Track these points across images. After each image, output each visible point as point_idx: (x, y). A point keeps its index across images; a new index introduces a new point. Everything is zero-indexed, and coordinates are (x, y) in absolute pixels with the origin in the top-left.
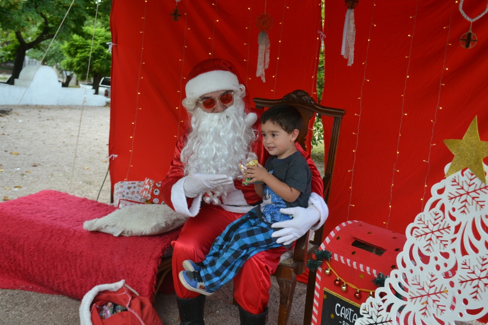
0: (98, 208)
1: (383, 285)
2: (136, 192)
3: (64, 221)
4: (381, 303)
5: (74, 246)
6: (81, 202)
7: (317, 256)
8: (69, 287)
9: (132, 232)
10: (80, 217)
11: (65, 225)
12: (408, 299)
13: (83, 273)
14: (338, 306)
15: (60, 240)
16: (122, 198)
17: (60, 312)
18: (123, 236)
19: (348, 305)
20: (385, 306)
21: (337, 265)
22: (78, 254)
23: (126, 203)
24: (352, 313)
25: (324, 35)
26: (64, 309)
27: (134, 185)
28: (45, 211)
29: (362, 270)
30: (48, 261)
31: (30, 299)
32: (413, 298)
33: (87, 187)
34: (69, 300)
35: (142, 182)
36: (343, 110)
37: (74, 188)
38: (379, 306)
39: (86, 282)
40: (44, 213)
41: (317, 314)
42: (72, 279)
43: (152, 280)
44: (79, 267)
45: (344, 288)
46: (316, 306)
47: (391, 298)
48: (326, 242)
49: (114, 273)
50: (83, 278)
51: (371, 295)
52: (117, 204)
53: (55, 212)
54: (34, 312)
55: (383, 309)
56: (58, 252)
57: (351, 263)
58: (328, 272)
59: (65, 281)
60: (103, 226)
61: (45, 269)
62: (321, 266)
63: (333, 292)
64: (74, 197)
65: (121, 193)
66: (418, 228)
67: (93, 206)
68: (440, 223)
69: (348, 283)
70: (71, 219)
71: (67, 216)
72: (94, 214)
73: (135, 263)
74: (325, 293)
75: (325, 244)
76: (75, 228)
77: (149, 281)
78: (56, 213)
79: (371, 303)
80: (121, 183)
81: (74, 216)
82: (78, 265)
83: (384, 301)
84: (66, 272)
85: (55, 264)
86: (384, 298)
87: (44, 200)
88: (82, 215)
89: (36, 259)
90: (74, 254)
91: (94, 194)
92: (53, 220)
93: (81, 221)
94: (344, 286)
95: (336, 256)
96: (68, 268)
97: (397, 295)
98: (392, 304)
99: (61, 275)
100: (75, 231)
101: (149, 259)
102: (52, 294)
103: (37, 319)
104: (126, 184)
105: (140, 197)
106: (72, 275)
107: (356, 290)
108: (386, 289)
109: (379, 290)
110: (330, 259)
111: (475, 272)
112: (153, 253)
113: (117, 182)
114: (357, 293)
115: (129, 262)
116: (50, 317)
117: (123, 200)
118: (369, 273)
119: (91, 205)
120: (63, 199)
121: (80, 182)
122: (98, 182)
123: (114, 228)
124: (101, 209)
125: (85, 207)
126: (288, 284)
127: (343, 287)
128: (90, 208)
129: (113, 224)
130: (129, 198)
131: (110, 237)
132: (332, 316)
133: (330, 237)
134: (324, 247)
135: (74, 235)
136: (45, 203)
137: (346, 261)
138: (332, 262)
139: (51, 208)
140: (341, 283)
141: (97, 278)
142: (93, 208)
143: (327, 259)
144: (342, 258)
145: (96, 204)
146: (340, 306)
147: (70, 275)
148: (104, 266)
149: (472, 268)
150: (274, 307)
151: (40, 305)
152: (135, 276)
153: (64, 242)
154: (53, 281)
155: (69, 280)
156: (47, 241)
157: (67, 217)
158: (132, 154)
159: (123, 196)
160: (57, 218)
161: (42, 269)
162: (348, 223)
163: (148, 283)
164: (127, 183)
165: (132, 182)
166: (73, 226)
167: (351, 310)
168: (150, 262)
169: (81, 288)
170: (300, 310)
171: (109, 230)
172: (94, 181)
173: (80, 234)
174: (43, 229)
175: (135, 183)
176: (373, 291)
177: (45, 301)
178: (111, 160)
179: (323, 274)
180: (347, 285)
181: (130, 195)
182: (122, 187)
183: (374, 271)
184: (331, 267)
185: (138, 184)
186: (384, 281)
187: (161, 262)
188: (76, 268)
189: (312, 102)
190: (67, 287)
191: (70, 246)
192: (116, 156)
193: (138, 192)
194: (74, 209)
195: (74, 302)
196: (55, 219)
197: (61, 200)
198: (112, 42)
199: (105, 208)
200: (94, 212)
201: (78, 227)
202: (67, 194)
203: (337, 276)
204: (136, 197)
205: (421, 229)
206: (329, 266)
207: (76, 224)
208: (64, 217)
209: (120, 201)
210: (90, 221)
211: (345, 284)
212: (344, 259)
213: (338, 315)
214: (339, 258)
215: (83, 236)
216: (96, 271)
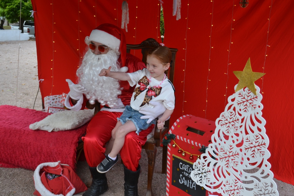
0: (36, 114)
1: (204, 152)
2: (58, 102)
3: (16, 125)
4: (204, 162)
5: (25, 139)
7: (168, 137)
8: (25, 163)
9: (59, 129)
10: (26, 121)
11: (18, 127)
12: (219, 159)
13: (32, 155)
14: (181, 164)
15: (16, 137)
16: (50, 106)
17: (21, 179)
18: (54, 131)
19: (186, 163)
20: (206, 163)
21: (179, 142)
22: (28, 144)
23: (53, 110)
24: (189, 168)
25: (162, 2)
26: (23, 176)
27: (56, 97)
28: (4, 119)
29: (193, 144)
30: (10, 149)
31: (1, 172)
32: (221, 159)
33: (26, 97)
34: (25, 170)
35: (61, 95)
36: (176, 49)
37: (18, 98)
38: (203, 164)
39: (34, 160)
40: (4, 121)
41: (170, 169)
42: (26, 159)
43: (74, 155)
44: (30, 151)
45: (184, 154)
46: (169, 165)
47: (209, 159)
49: (51, 154)
50: (33, 157)
51: (198, 158)
52: (47, 110)
53: (10, 119)
54: (5, 180)
55: (205, 165)
56: (15, 144)
57: (187, 140)
58: (174, 146)
59: (21, 160)
60: (41, 127)
61: (8, 154)
62: (170, 143)
63: (178, 157)
64: (20, 108)
65: (49, 103)
66: (222, 121)
67: (33, 113)
68: (233, 117)
69: (186, 152)
70: (21, 123)
71: (18, 121)
72: (34, 118)
73: (63, 147)
74: (173, 157)
75: (172, 130)
77: (72, 157)
79: (199, 162)
80: (48, 97)
81: (23, 121)
82: (28, 150)
83: (206, 161)
84: (22, 155)
85: (15, 151)
86: (206, 159)
87: (2, 112)
88: (27, 120)
89: (2, 149)
90: (26, 144)
91: (31, 101)
92: (10, 124)
93: (27, 124)
95: (178, 137)
96: (23, 152)
97: (212, 157)
98: (210, 162)
99: (19, 157)
100: (25, 130)
101: (71, 144)
102: (14, 168)
103: (8, 184)
104: (51, 97)
105: (60, 104)
106: (26, 157)
107: (190, 155)
108: (206, 154)
109: (203, 155)
110: (175, 138)
111: (253, 143)
112: (73, 140)
113: (46, 96)
114: (191, 157)
115: (59, 147)
116: (15, 182)
117: (51, 107)
118: (197, 146)
119: (32, 113)
120: (14, 110)
121: (21, 94)
122: (32, 93)
123: (48, 127)
124: (38, 115)
125: (28, 114)
126: (152, 153)
128: (32, 115)
129: (47, 125)
130: (54, 105)
131: (46, 133)
132: (178, 170)
133: (174, 126)
134: (171, 132)
135: (24, 133)
136: (3, 114)
137: (184, 140)
138: (176, 140)
139: (8, 117)
140: (182, 152)
141: (41, 157)
142: (33, 115)
143: (173, 139)
144: (181, 138)
145: (35, 112)
146: (182, 164)
147: (24, 156)
148: (45, 150)
149: (251, 141)
150: (145, 162)
151: (8, 175)
153: (19, 138)
154: (15, 161)
155: (24, 160)
156: (8, 138)
157: (18, 122)
158: (53, 79)
159: (50, 104)
160: (12, 123)
161: (7, 154)
162: (183, 117)
164: (51, 96)
165: (55, 96)
166: (23, 128)
167: (188, 166)
168: (72, 146)
169: (32, 163)
170: (159, 163)
171: (45, 129)
172: (30, 93)
173: (28, 132)
174: (5, 131)
175: (56, 96)
176: (200, 155)
177: (11, 173)
178: (40, 82)
179: (172, 147)
180: (185, 153)
181: (54, 104)
182: (49, 99)
183: (200, 145)
184: (176, 143)
185: (59, 96)
186: (205, 150)
187: (78, 145)
188: (27, 152)
190: (23, 164)
191: (22, 140)
192: (43, 80)
193: (59, 102)
194: (21, 116)
195: (28, 171)
196: (11, 124)
197: (13, 111)
198: (33, 10)
199: (40, 114)
200: (34, 117)
201: (26, 128)
202: (16, 107)
203: (179, 148)
204: (58, 104)
205: (223, 121)
206: (175, 143)
207: (25, 126)
208: (16, 122)
209: (49, 108)
210: (33, 124)
211: (184, 152)
212: (182, 138)
213: (181, 169)
214: (180, 138)
215: (30, 133)
216: (40, 153)
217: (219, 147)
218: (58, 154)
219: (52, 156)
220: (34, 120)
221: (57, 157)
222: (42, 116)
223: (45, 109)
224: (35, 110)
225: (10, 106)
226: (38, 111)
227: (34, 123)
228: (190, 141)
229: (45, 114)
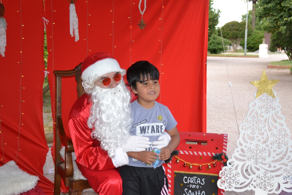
4: (231, 167)
12: (247, 160)
14: (185, 178)
19: (192, 176)
21: (184, 156)
29: (201, 155)
41: (171, 187)
55: (233, 170)
57: (193, 153)
58: (178, 161)
68: (256, 120)
74: (175, 173)
79: (225, 169)
86: (233, 164)
95: (181, 152)
98: (238, 165)
107: (199, 165)
109: (229, 161)
132: (182, 185)
137: (189, 153)
138: (180, 155)
144: (186, 152)
149: (275, 136)
167: (195, 177)
179: (173, 164)
183: (209, 153)
203: (185, 162)
205: (247, 125)
206: (179, 158)
211: (191, 165)
213: (186, 183)
217: (245, 149)
228: (197, 153)
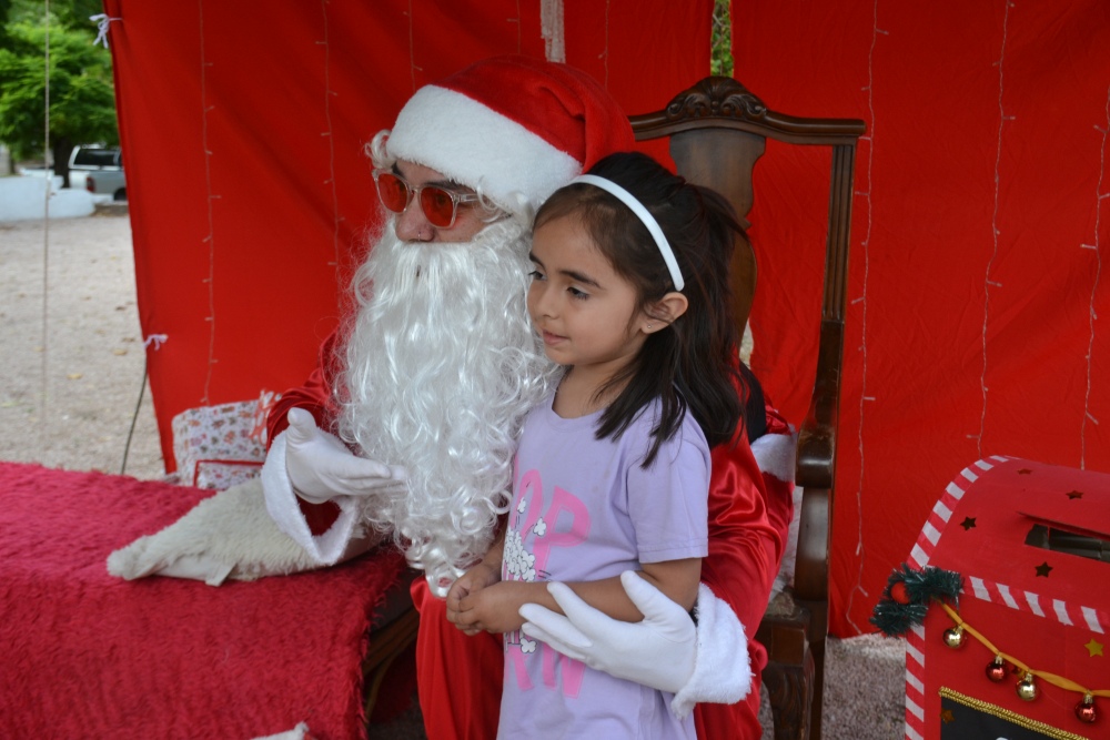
0: (139, 497)
2: (238, 434)
3: (41, 555)
5: (87, 630)
6: (84, 486)
9: (262, 566)
10: (90, 535)
11: (49, 569)
13: (127, 711)
15: (41, 619)
16: (202, 456)
18: (235, 581)
21: (989, 615)
22: (103, 656)
23: (219, 472)
27: (230, 414)
30: (8, 688)
33: (87, 427)
35: (253, 405)
36: (855, 122)
37: (51, 436)
42: (93, 734)
43: (353, 705)
44: (112, 693)
45: (1029, 689)
48: (926, 541)
49: (224, 700)
50: (130, 725)
52: (192, 475)
53: (9, 529)
56: (37, 658)
57: (1046, 606)
58: (955, 638)
60: (171, 559)
62: (921, 621)
63: (979, 703)
64: (59, 474)
65: (195, 442)
67: (124, 494)
69: (1041, 674)
70: (63, 544)
71: (49, 537)
72: (131, 517)
74: (947, 703)
75: (926, 546)
76: (82, 574)
77: (343, 713)
78: (13, 534)
80: (193, 413)
81: (73, 535)
82: (106, 687)
84: (71, 715)
85: (34, 694)
88: (96, 528)
90: (90, 655)
91: (109, 445)
92: (8, 556)
93: (96, 548)
94: (1028, 684)
96: (76, 700)
99: (57, 724)
100: (83, 584)
101: (328, 644)
104: (207, 413)
105: (251, 447)
107: (1081, 694)
110: (960, 595)
112: (338, 625)
113: (180, 410)
114: (1088, 707)
115: (269, 662)
117: (207, 461)
119: (116, 493)
120: (30, 482)
121: (66, 417)
122: (113, 410)
123: (205, 559)
124: (147, 499)
125: (101, 500)
127: (1026, 688)
128: (116, 501)
129: (200, 548)
130: (220, 452)
131: (198, 589)
133: (938, 523)
134: (927, 559)
135: (81, 596)
137: (1021, 601)
140: (1013, 675)
141: (173, 721)
142: (124, 501)
143: (947, 597)
144: (1004, 590)
145: (130, 486)
147: (85, 721)
148: (192, 683)
152: (293, 701)
153: (55, 624)
157: (49, 541)
158: (213, 328)
159: (204, 449)
160: (20, 550)
162: (978, 468)
163: (340, 719)
164: (207, 410)
165: (223, 406)
166: (74, 569)
168: (337, 654)
171: (190, 569)
172: (102, 410)
173: (101, 591)
175: (231, 409)
178: (150, 350)
179: (933, 645)
180: (1036, 681)
181: (222, 445)
182: (195, 423)
184: (965, 621)
185: (242, 409)
187: (369, 648)
188: (101, 698)
189: (758, 108)
191: (73, 634)
192: (163, 338)
193: (244, 434)
194: (67, 513)
196: (14, 553)
197: (26, 488)
198: (107, 13)
199: (159, 495)
200: (130, 512)
201: (89, 568)
202: (40, 467)
203: (994, 649)
204: (241, 447)
206: (959, 620)
207: (84, 561)
208: (41, 543)
209: (197, 466)
210: (127, 549)
211: (1028, 678)
212: (1012, 592)
214: (994, 593)
215: (111, 597)
216: (168, 698)
218: (266, 700)
219: (232, 715)
220: (129, 527)
221: (259, 719)
222: (168, 508)
223: (178, 474)
224: (132, 479)
225: (8, 463)
226: (146, 483)
227: (129, 542)
228: (1068, 608)
229: (183, 496)
